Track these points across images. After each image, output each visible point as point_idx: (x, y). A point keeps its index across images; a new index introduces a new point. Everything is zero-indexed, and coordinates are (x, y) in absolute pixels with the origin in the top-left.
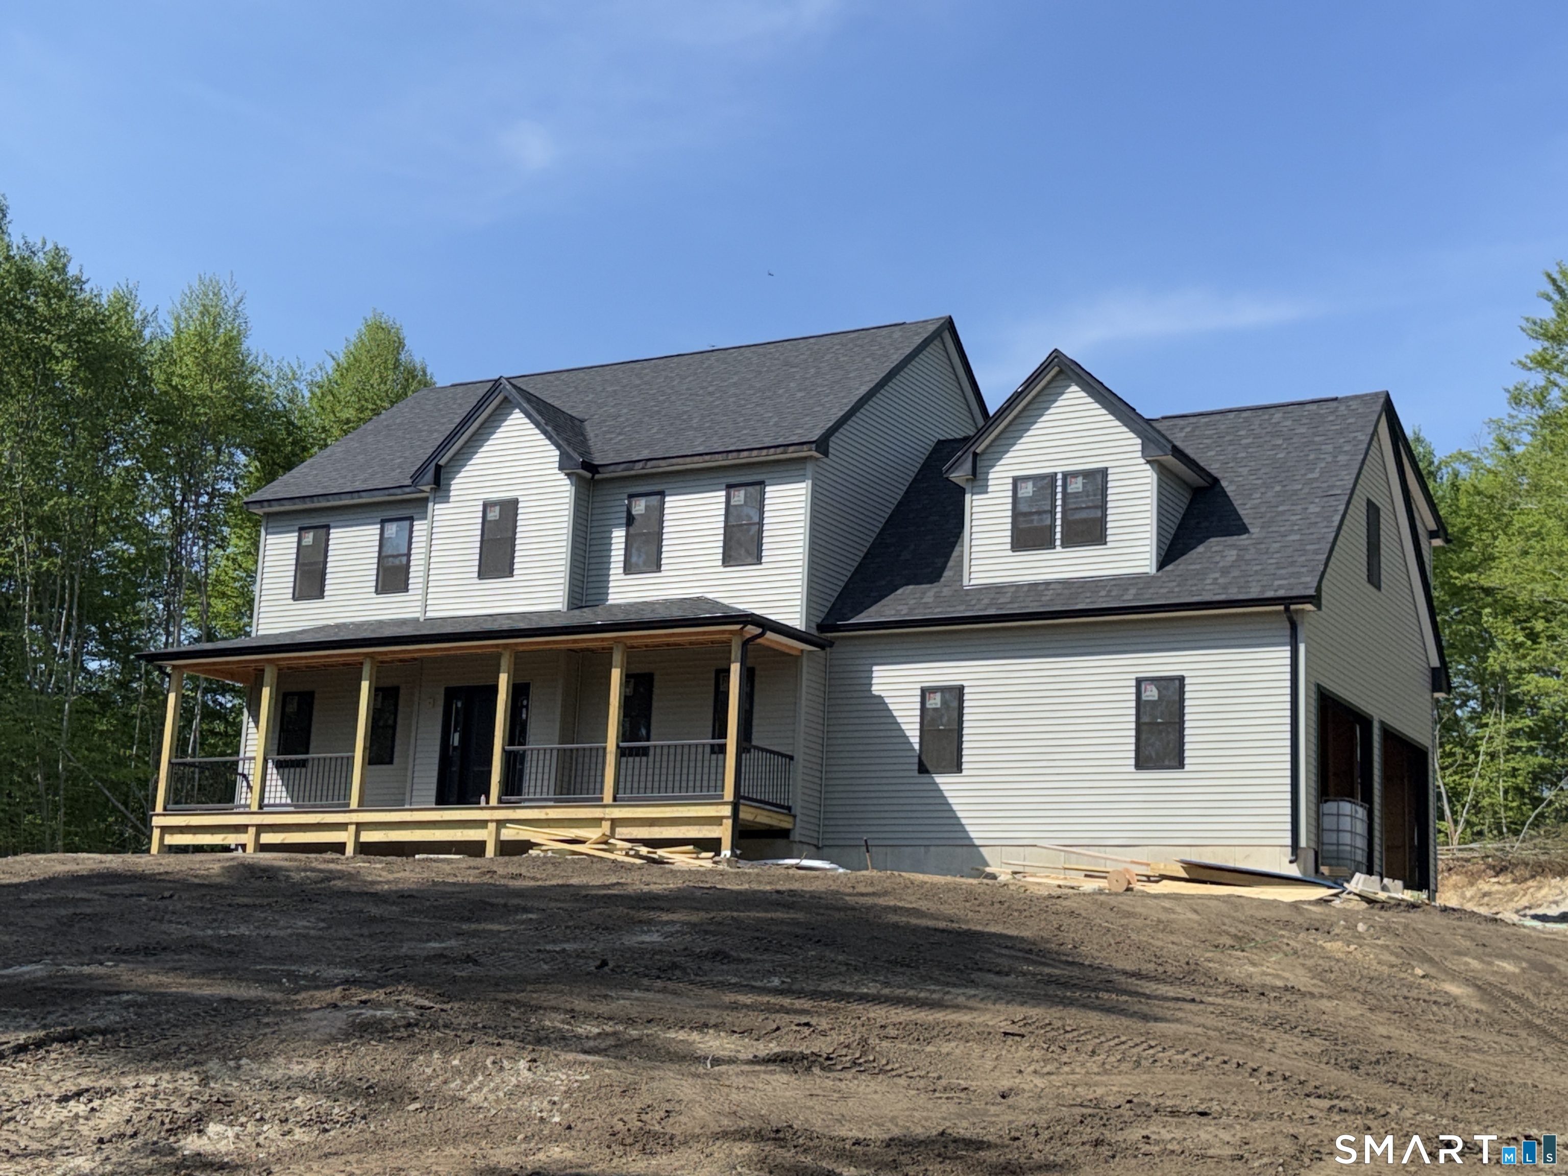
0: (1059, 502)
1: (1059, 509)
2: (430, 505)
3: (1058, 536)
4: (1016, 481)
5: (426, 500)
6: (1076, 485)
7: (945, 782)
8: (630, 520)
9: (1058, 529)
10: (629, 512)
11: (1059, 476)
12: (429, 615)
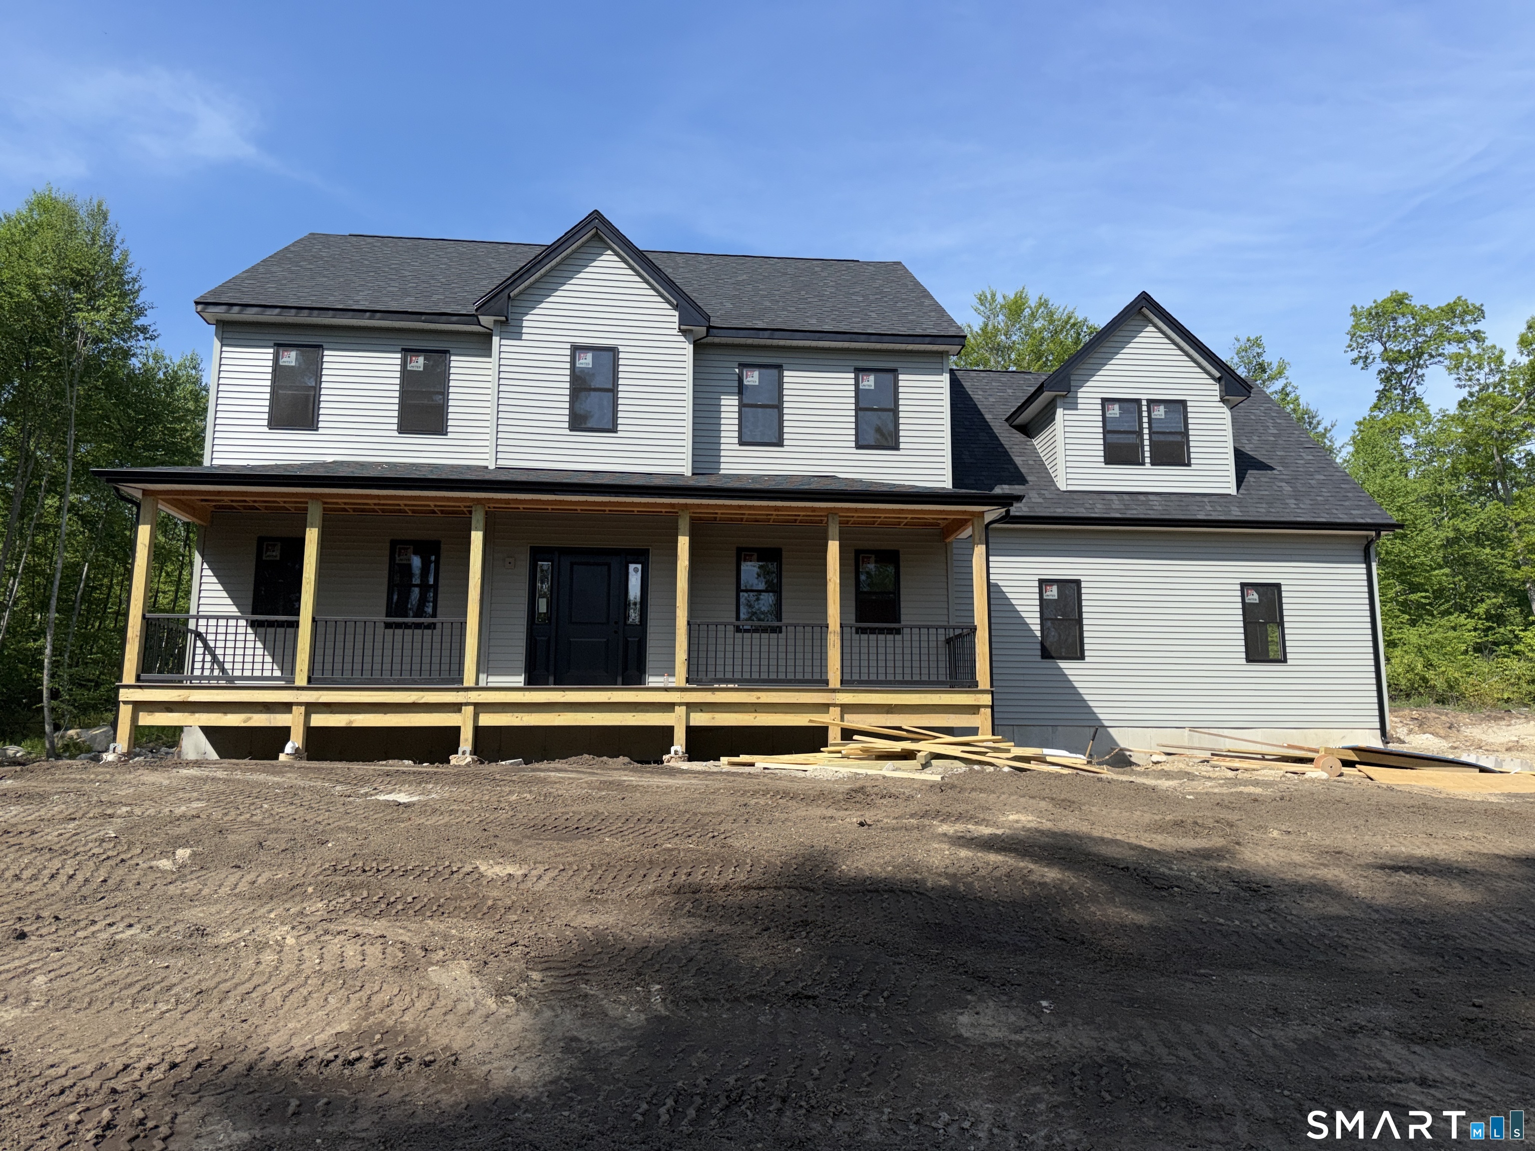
0: (1146, 425)
1: (1146, 431)
2: (496, 340)
3: (1147, 454)
4: (1106, 402)
5: (488, 336)
6: (1160, 412)
7: (1067, 666)
8: (741, 389)
9: (1147, 448)
10: (740, 380)
11: (1144, 403)
12: (501, 463)
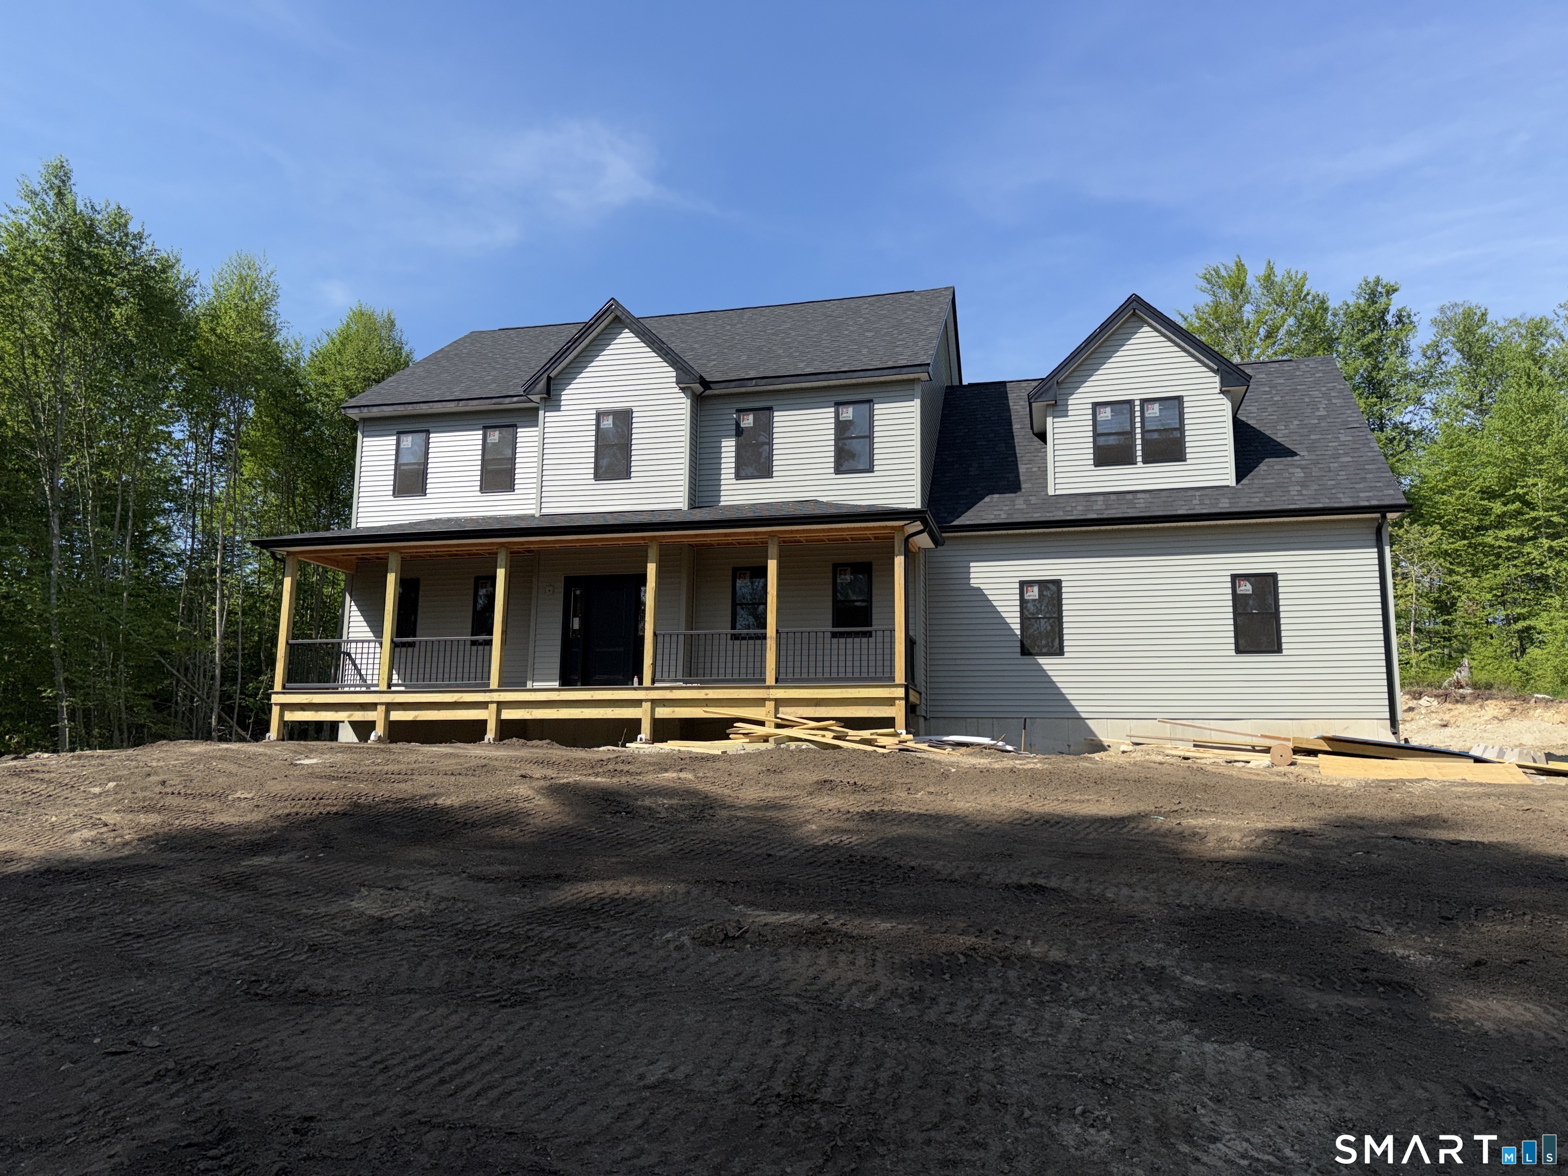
0: (1138, 425)
1: (1138, 431)
2: (541, 413)
3: (1139, 453)
4: (1096, 406)
5: (537, 410)
6: (1154, 411)
7: (1046, 662)
8: (739, 432)
9: (1139, 447)
10: (738, 424)
11: (1137, 403)
12: (544, 511)
